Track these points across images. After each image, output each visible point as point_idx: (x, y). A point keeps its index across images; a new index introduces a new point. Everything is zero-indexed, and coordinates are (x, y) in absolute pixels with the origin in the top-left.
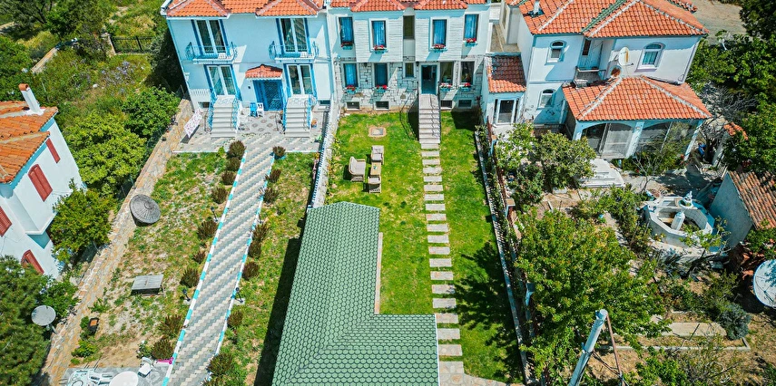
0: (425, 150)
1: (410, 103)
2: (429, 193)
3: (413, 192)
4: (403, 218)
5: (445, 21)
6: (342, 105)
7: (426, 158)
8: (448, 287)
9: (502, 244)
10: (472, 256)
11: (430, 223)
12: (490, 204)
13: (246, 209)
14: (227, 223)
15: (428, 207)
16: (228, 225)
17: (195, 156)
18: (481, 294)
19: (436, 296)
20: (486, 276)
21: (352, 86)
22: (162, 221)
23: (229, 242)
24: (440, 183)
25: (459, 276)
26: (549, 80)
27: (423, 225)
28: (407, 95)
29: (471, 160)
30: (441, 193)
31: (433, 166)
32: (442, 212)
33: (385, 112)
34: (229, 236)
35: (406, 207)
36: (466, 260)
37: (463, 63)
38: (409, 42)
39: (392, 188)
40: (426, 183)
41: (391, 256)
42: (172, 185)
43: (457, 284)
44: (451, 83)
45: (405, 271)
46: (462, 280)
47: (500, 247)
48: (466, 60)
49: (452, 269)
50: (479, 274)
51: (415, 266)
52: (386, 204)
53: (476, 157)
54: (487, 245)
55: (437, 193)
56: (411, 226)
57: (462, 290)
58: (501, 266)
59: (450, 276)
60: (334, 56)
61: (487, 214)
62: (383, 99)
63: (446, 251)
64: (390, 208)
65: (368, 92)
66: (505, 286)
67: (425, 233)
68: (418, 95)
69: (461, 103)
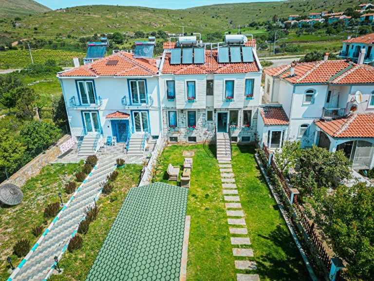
0: (221, 164)
1: (210, 138)
2: (226, 189)
3: (214, 188)
4: (207, 205)
5: (233, 81)
6: (166, 139)
7: (222, 168)
8: (249, 263)
9: (292, 226)
10: (267, 236)
11: (229, 209)
12: (275, 197)
13: (88, 197)
14: (70, 207)
15: (226, 198)
16: (70, 209)
17: (64, 165)
18: (282, 271)
19: (240, 271)
20: (283, 254)
21: (173, 126)
22: (22, 204)
23: (66, 221)
24: (234, 183)
25: (259, 254)
26: (304, 118)
27: (223, 211)
28: (208, 133)
29: (255, 170)
30: (235, 189)
31: (228, 173)
32: (238, 202)
33: (194, 144)
34: (68, 216)
35: (209, 198)
36: (262, 239)
37: (244, 111)
38: (210, 97)
39: (198, 185)
40: (224, 183)
41: (197, 234)
42: (39, 182)
43: (257, 260)
44: (236, 125)
45: (210, 248)
46: (262, 256)
47: (291, 230)
48: (246, 109)
49: (251, 246)
50: (277, 252)
51: (219, 243)
52: (194, 195)
53: (258, 168)
54: (279, 228)
55: (232, 189)
56: (213, 211)
57: (264, 266)
58: (296, 245)
59: (250, 253)
60: (163, 106)
61: (274, 204)
62: (193, 135)
63: (244, 231)
64: (196, 198)
65: (183, 130)
66: (304, 263)
67: (226, 217)
68: (215, 132)
69: (244, 139)
